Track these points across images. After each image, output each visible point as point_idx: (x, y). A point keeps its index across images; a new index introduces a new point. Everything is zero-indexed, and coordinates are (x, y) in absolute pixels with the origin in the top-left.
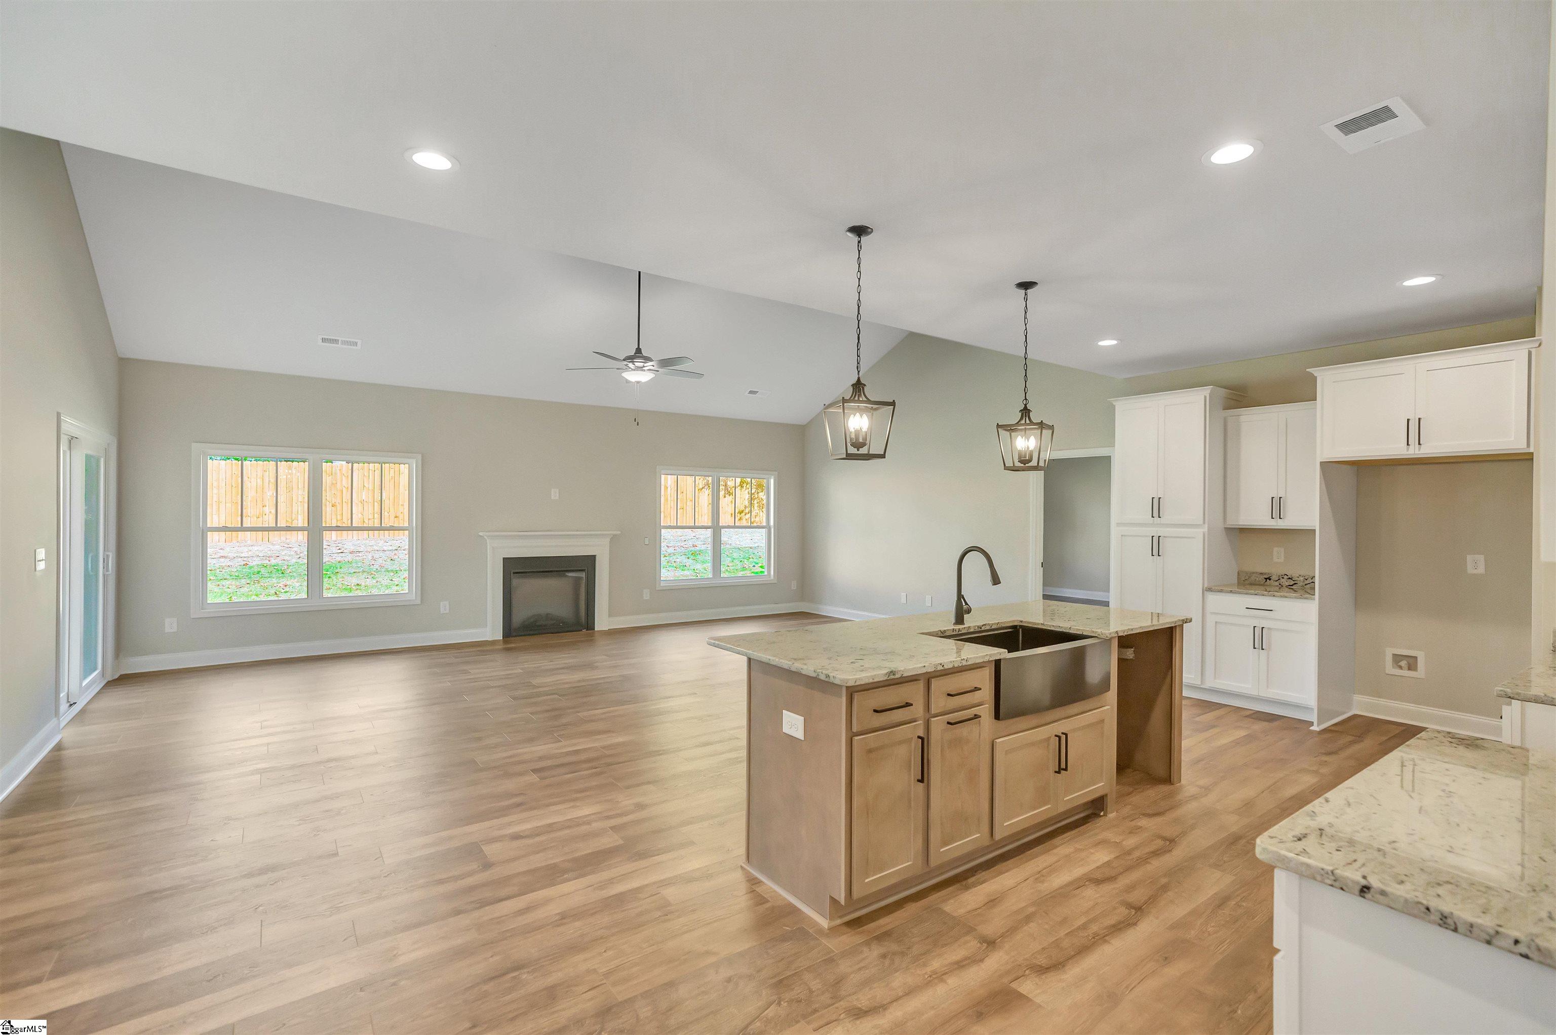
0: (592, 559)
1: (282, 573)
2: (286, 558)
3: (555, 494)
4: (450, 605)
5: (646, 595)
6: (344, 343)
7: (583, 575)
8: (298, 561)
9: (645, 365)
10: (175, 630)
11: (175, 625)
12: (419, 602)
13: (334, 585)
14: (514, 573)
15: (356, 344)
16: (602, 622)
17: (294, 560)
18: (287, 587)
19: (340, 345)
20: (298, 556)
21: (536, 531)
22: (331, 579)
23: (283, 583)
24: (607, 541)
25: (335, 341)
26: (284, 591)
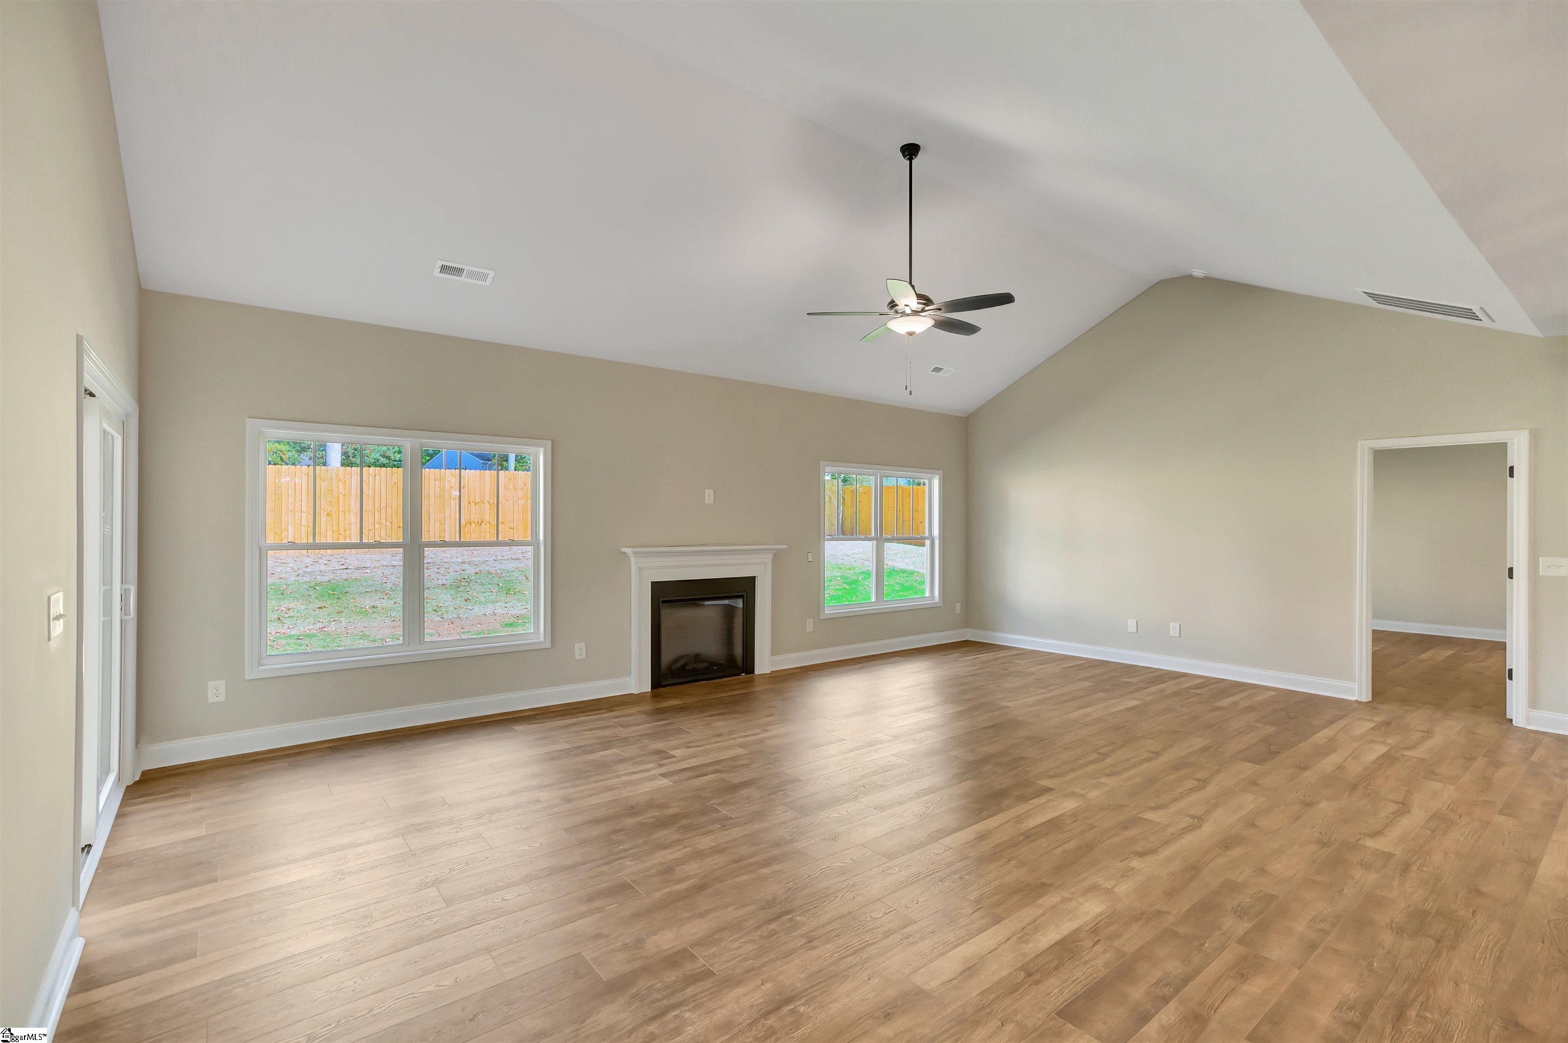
0: (751, 581)
1: (282, 594)
2: (283, 575)
3: (709, 496)
4: (586, 647)
5: (810, 626)
6: (472, 275)
7: (739, 603)
8: (297, 578)
9: (927, 308)
10: (222, 698)
11: (223, 691)
12: (548, 645)
13: (345, 608)
14: (664, 602)
15: (484, 277)
16: (764, 663)
17: (293, 578)
18: (291, 610)
19: (462, 279)
20: (297, 574)
21: (691, 546)
22: (340, 601)
23: (285, 606)
24: (768, 558)
25: (458, 271)
26: (288, 615)
